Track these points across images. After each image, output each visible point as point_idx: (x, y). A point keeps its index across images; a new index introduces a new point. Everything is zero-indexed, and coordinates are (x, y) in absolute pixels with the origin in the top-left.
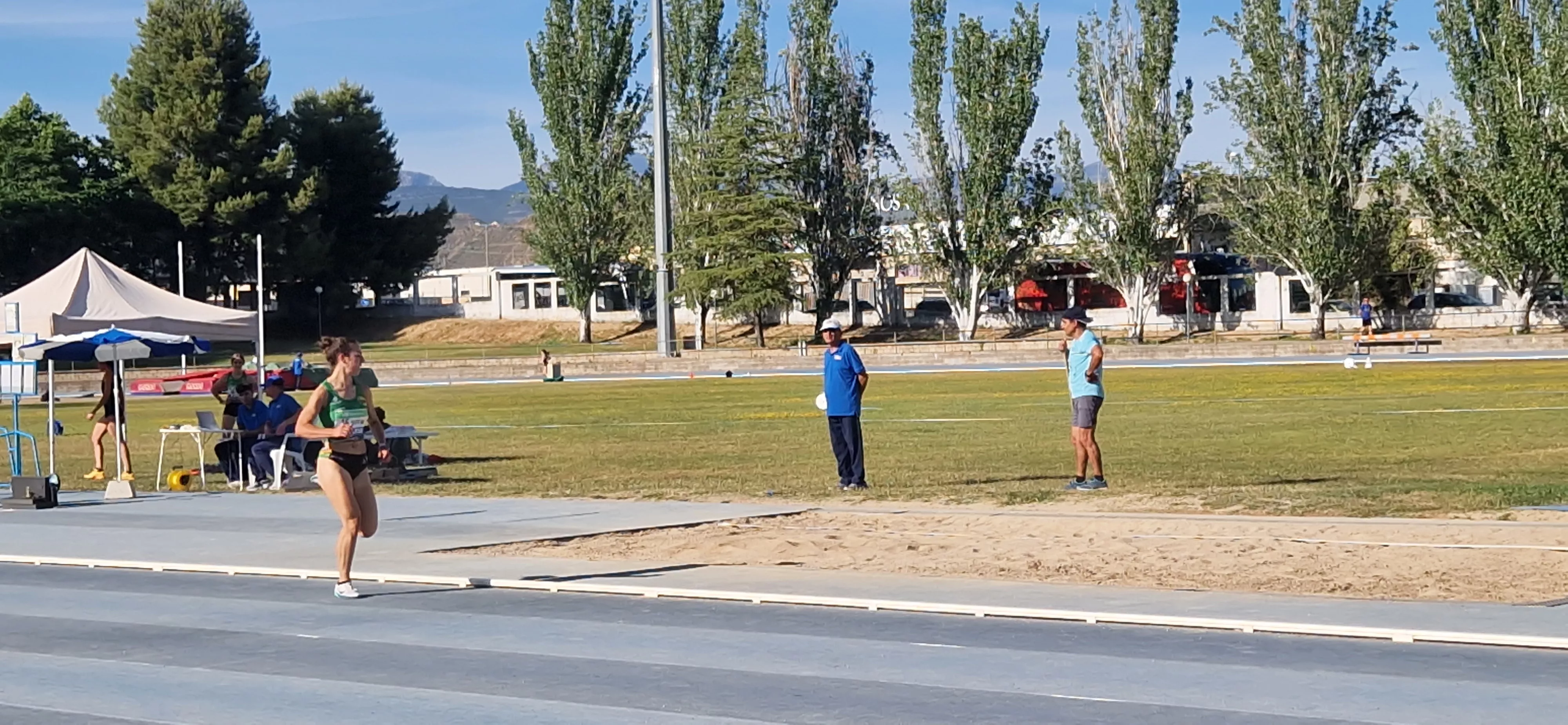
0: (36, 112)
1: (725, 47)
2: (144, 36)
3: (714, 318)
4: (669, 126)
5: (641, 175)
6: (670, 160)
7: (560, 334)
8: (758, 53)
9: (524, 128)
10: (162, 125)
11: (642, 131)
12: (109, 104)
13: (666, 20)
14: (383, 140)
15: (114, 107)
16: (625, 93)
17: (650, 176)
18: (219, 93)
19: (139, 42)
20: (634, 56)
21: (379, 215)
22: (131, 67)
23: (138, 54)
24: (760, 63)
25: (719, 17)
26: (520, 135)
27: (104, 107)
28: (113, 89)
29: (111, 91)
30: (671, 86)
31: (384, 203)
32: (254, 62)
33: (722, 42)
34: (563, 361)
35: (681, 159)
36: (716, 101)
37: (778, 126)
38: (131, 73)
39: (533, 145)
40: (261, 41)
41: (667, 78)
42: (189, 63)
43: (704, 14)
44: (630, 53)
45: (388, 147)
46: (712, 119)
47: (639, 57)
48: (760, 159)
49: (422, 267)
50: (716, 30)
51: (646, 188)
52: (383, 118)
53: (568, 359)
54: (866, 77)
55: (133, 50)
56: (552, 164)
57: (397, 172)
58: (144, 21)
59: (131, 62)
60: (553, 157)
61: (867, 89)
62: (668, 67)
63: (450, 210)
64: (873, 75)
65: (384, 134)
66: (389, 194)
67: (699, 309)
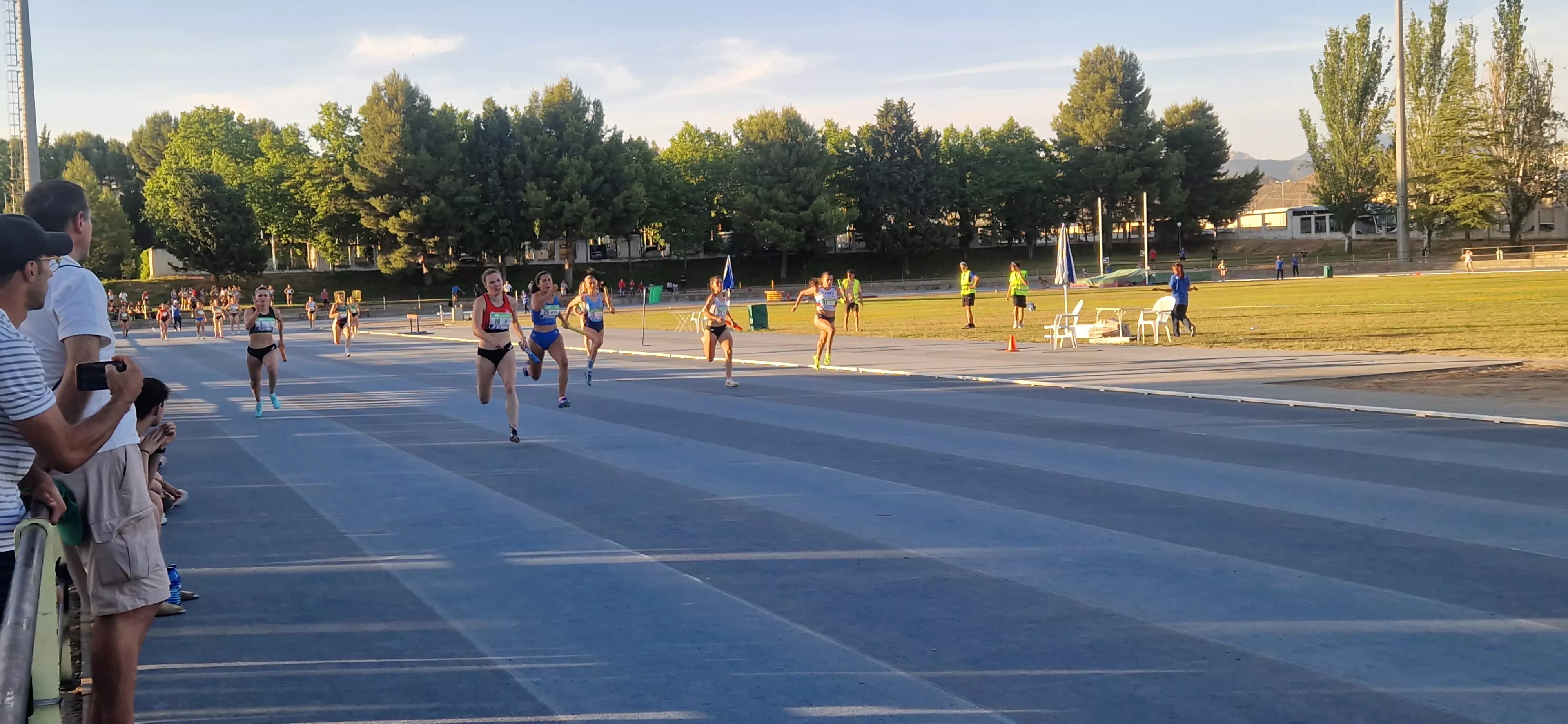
0: (1016, 127)
1: (1446, 62)
2: (1078, 79)
3: (1437, 236)
4: (1406, 114)
5: (1387, 146)
6: (1407, 136)
7: (1332, 248)
8: (1469, 65)
9: (1310, 121)
10: (1088, 130)
11: (1387, 119)
12: (1057, 120)
13: (1406, 47)
14: (1219, 133)
15: (1060, 121)
16: (1377, 95)
17: (1393, 147)
18: (1121, 110)
19: (1074, 82)
20: (1383, 72)
21: (1216, 178)
22: (1070, 97)
23: (1075, 90)
24: (1470, 70)
25: (1441, 43)
26: (1307, 125)
27: (1054, 122)
28: (1060, 111)
29: (1058, 112)
30: (1408, 89)
31: (1219, 171)
32: (1141, 90)
33: (1443, 59)
34: (1334, 265)
35: (1414, 135)
36: (1439, 97)
37: (1484, 111)
38: (1070, 100)
39: (1315, 131)
40: (1146, 77)
41: (1406, 84)
42: (1104, 93)
43: (1432, 41)
44: (1380, 69)
45: (1222, 137)
46: (1436, 109)
47: (1387, 71)
48: (1470, 133)
49: (1242, 209)
50: (1440, 50)
51: (1391, 156)
52: (1219, 119)
53: (1337, 264)
54: (1548, 75)
55: (1071, 88)
56: (1327, 142)
57: (1228, 152)
58: (1078, 70)
59: (1069, 94)
60: (1328, 138)
61: (1548, 83)
62: (1407, 77)
63: (1261, 174)
64: (1553, 74)
65: (1219, 129)
66: (1222, 165)
67: (1426, 231)
